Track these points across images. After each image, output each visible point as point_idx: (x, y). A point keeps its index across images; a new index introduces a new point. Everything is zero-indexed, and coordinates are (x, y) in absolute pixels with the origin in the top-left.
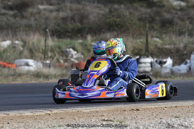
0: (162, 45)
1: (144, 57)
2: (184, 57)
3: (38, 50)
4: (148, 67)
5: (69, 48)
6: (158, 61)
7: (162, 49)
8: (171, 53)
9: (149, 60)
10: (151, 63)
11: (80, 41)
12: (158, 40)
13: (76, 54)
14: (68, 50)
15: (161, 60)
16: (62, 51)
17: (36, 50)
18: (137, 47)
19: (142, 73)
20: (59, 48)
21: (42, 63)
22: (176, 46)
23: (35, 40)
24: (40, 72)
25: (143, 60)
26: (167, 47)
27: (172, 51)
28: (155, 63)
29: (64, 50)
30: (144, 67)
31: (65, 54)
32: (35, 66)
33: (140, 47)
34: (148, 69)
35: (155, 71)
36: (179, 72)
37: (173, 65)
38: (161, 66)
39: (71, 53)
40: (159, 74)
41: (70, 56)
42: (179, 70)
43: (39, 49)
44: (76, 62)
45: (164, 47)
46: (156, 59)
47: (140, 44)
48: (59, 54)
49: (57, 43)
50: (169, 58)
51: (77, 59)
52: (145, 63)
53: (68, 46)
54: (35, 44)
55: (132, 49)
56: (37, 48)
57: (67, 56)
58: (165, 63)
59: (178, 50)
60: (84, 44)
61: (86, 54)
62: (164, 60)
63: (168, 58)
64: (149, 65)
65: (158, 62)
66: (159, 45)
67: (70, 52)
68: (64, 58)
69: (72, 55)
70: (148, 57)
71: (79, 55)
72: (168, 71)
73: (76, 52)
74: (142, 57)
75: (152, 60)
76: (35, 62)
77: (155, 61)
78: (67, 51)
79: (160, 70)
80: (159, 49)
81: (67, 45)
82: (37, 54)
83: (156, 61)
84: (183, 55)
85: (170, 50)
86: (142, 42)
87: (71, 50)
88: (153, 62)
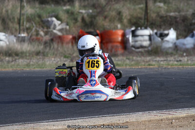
0: (167, 11)
1: (141, 29)
2: (192, 27)
3: (12, 20)
4: (146, 41)
5: (52, 17)
6: (159, 33)
7: (166, 16)
8: (176, 22)
9: (147, 32)
10: (150, 36)
11: (67, 7)
12: (162, 5)
13: (59, 25)
14: (49, 19)
15: (161, 31)
16: (42, 21)
17: (10, 20)
18: (135, 15)
19: (138, 48)
20: (39, 16)
21: (15, 36)
22: (183, 14)
23: (10, 7)
24: (10, 49)
25: (140, 32)
26: (172, 14)
27: (178, 19)
28: (155, 36)
29: (45, 19)
30: (141, 41)
31: (46, 25)
32: (6, 40)
33: (139, 15)
34: (146, 43)
35: (155, 46)
36: (184, 47)
37: (177, 38)
38: (162, 39)
39: (54, 23)
40: (159, 50)
41: (52, 27)
42: (184, 44)
43: (14, 18)
44: (59, 34)
45: (168, 14)
46: (155, 31)
47: (138, 10)
48: (39, 25)
49: (38, 10)
50: (172, 29)
51: (60, 30)
52: (142, 36)
53: (51, 14)
54: (10, 11)
55: (129, 17)
56: (11, 17)
57: (48, 27)
58: (167, 35)
59: (185, 19)
60: (70, 12)
61: (72, 24)
62: (166, 32)
63: (170, 29)
64: (147, 38)
65: (158, 35)
66: (163, 13)
67: (53, 21)
68: (45, 30)
69: (55, 25)
70: (146, 28)
71: (64, 26)
72: (171, 45)
73: (59, 22)
74: (139, 28)
75: (151, 32)
76: (7, 35)
77: (154, 33)
78: (48, 21)
79: (160, 45)
80: (162, 17)
81: (49, 13)
82: (11, 25)
83: (156, 34)
84: (191, 25)
85: (175, 18)
86: (141, 8)
87: (54, 19)
88: (153, 35)
